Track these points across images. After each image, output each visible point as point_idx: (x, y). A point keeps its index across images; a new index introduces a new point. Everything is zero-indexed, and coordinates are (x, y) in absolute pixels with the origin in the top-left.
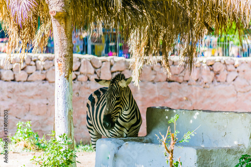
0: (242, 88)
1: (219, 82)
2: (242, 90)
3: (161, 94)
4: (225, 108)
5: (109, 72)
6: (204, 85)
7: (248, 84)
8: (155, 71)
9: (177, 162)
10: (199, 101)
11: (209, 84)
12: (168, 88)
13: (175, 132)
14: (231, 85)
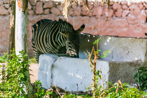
0: (132, 21)
1: (116, 16)
2: (132, 23)
3: (77, 24)
4: (120, 34)
5: (41, 8)
6: (106, 19)
7: (136, 18)
8: (73, 8)
9: (98, 71)
10: (103, 29)
11: (110, 18)
12: (82, 20)
13: (98, 50)
14: (124, 19)
